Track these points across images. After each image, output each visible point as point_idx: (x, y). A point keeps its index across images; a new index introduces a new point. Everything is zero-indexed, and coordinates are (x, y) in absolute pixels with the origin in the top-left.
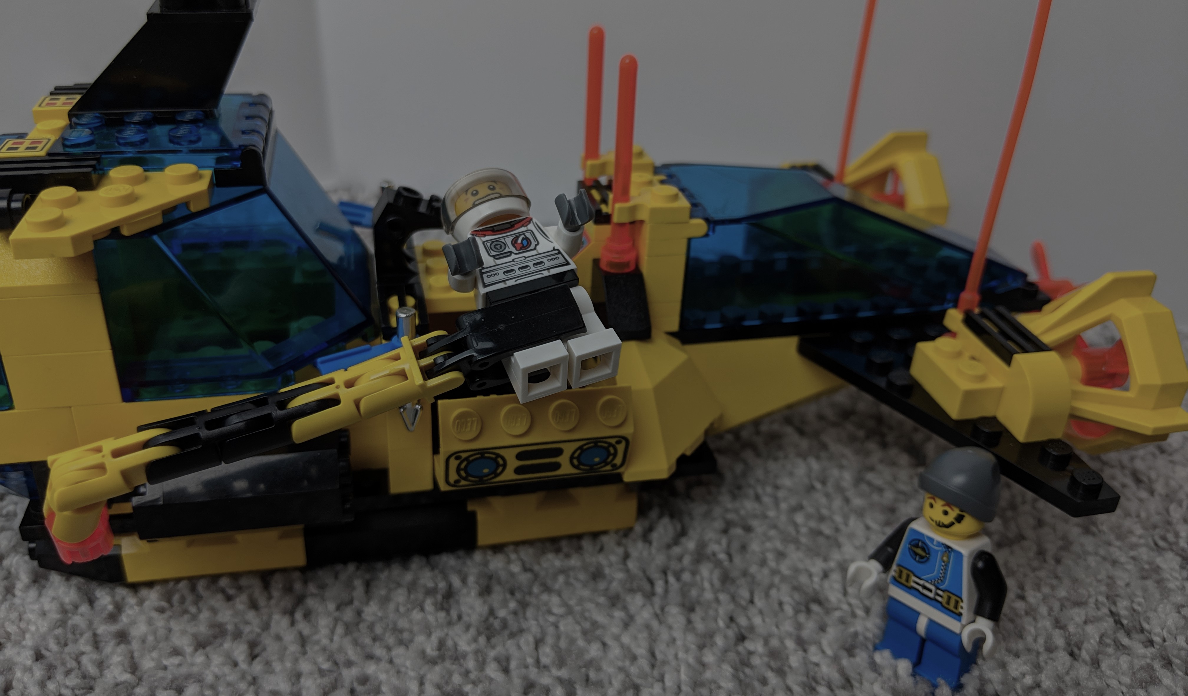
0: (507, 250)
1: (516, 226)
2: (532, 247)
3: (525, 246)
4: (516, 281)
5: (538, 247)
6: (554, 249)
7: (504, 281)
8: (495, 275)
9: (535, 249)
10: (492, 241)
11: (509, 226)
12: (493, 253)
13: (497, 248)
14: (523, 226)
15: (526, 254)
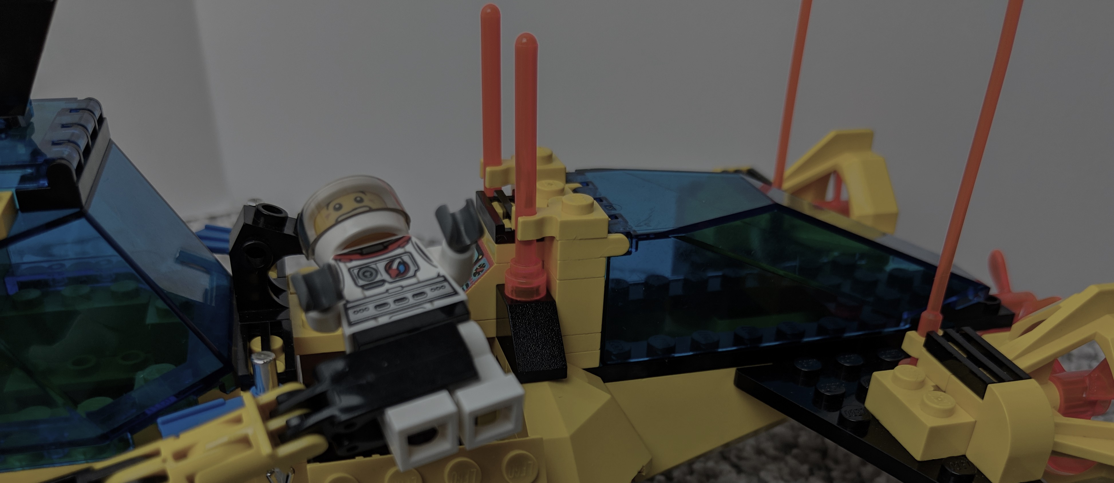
0: (379, 278)
1: (390, 247)
2: (411, 273)
3: (402, 272)
4: (390, 318)
5: (419, 274)
6: (439, 276)
7: (375, 318)
8: (364, 310)
9: (414, 276)
10: (360, 268)
11: (381, 247)
12: (361, 282)
13: (366, 276)
14: (399, 247)
15: (404, 283)
